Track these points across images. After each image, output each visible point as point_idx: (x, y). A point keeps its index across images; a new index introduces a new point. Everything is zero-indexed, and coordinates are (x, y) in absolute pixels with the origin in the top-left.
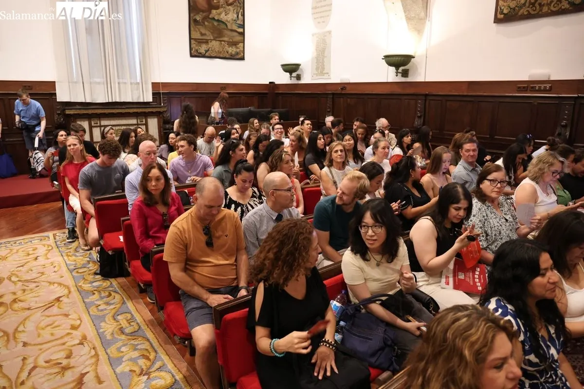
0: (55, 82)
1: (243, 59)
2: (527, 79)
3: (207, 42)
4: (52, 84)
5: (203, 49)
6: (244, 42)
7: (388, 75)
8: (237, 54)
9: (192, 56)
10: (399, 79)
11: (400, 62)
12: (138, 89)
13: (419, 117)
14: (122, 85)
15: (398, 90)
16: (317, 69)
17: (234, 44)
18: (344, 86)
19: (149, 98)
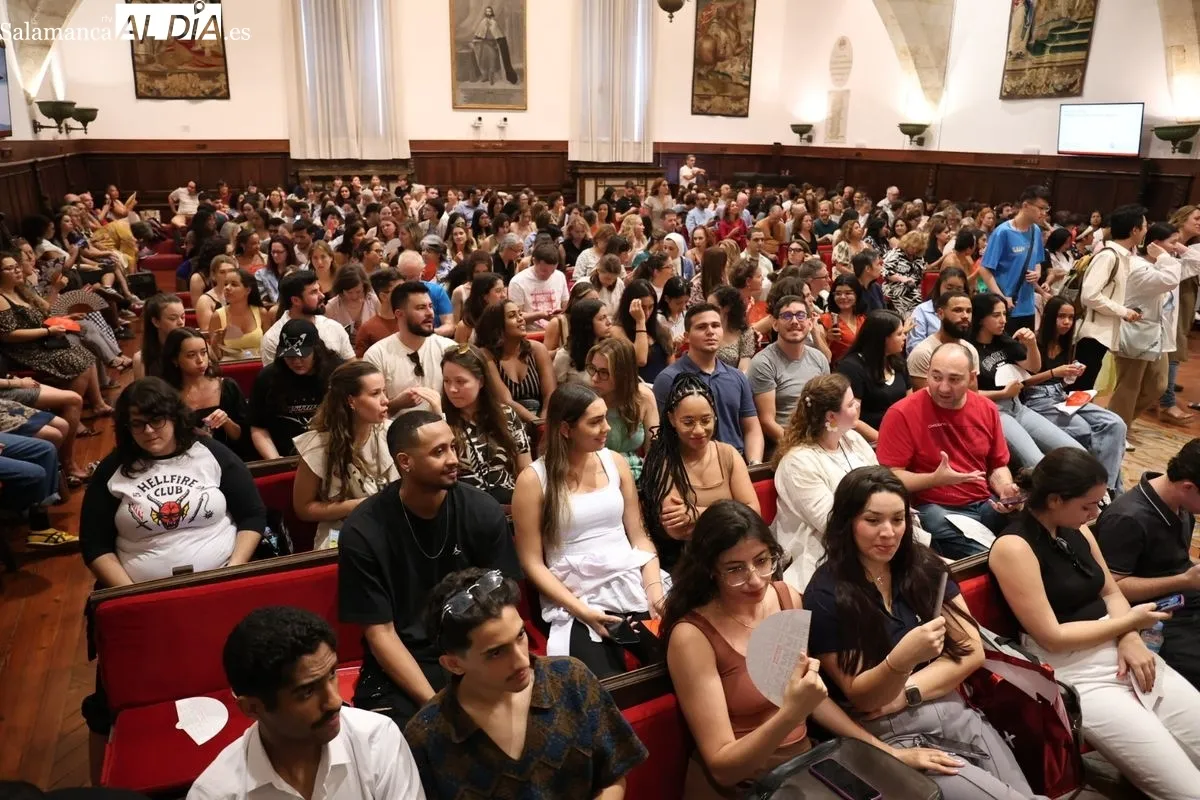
0: (567, 142)
1: (746, 115)
2: (1021, 153)
3: (709, 98)
4: (565, 144)
5: (705, 105)
6: (748, 96)
7: (904, 143)
8: (741, 110)
9: (693, 113)
10: (915, 147)
11: (914, 131)
12: (640, 148)
13: (930, 187)
14: (625, 145)
15: (914, 159)
16: (832, 131)
17: (737, 99)
18: (859, 152)
19: (649, 159)
